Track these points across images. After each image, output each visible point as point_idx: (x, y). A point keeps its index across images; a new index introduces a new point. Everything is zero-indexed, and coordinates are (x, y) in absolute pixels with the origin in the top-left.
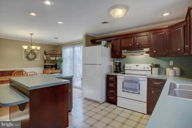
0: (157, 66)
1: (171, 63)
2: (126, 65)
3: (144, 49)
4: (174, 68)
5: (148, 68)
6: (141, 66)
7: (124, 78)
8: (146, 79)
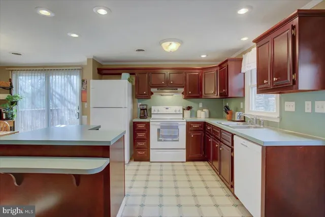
0: (189, 108)
1: (201, 105)
2: (153, 108)
3: (178, 89)
4: (204, 110)
5: (179, 111)
6: (172, 109)
7: (161, 124)
8: (185, 123)
